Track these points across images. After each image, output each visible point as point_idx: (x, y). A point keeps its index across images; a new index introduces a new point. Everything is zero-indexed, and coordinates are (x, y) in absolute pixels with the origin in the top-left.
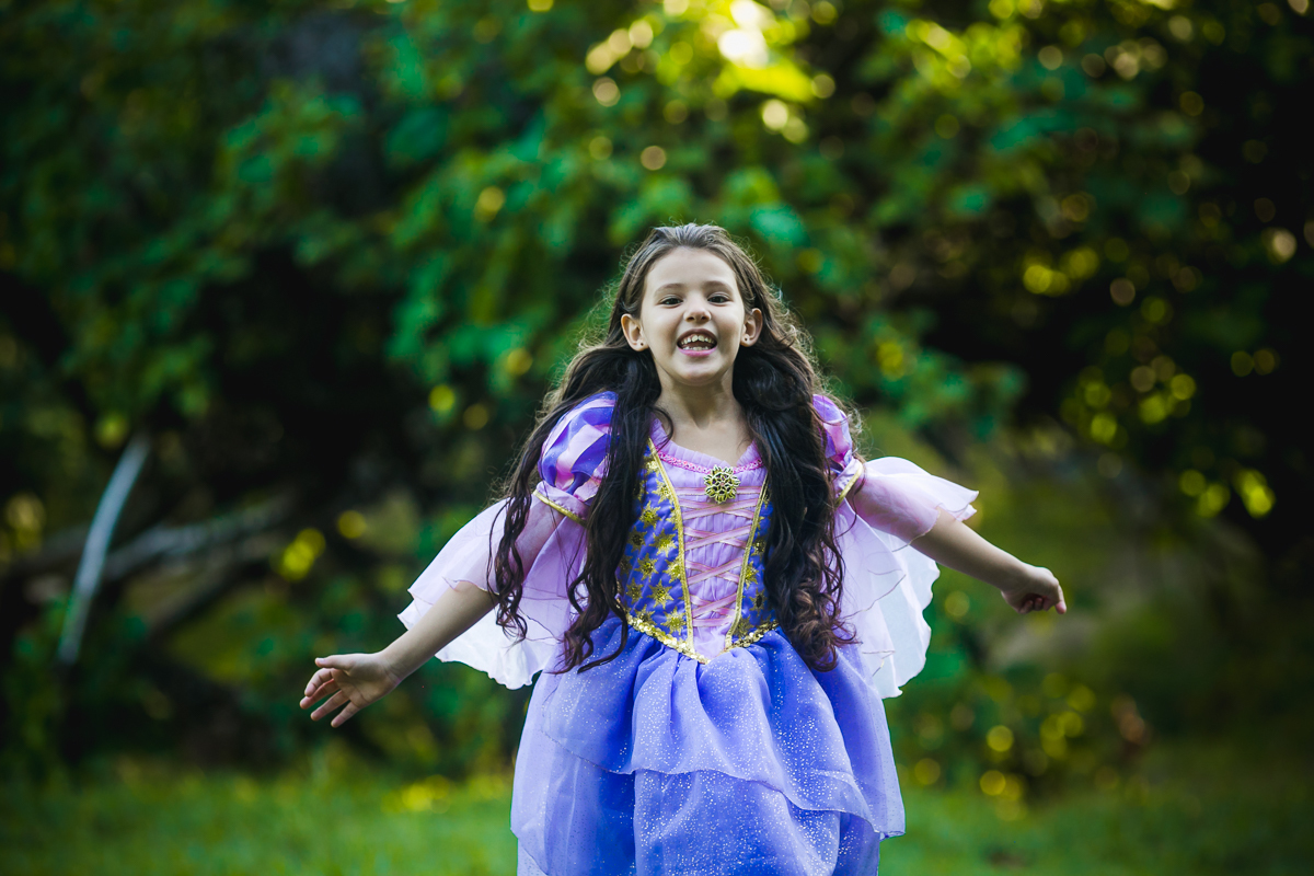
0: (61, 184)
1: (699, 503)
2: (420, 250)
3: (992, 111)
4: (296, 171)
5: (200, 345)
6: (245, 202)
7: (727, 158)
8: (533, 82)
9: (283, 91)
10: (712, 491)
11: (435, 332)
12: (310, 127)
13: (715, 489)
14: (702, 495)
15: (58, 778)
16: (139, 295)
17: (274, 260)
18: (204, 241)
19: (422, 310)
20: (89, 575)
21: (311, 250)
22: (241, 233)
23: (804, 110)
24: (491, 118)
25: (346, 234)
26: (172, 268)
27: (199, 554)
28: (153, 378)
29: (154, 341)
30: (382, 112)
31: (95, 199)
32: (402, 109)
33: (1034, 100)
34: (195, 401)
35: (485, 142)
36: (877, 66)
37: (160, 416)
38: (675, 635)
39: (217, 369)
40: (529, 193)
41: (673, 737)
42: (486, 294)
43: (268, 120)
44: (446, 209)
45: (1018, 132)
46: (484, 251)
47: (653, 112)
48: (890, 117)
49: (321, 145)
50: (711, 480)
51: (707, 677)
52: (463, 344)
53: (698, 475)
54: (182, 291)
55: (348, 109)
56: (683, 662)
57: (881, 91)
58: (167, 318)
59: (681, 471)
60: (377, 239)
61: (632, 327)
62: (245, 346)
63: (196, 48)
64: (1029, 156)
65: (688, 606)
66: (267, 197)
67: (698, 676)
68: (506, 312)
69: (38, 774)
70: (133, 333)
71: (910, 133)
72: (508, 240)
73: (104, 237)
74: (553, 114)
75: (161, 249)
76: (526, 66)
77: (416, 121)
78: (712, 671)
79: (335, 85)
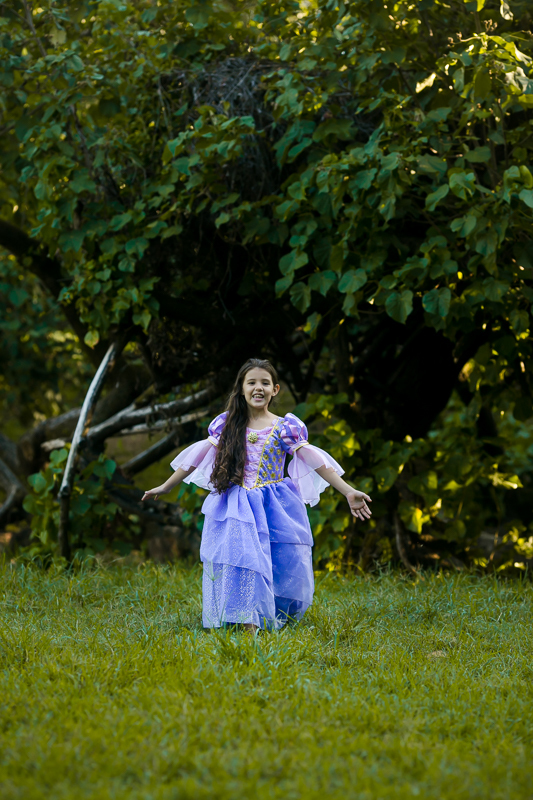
8: (373, 105)
11: (303, 275)
12: (225, 135)
13: (251, 438)
17: (198, 226)
18: (152, 214)
24: (346, 131)
30: (271, 125)
52: (322, 282)
56: (242, 489)
58: (127, 266)
60: (268, 211)
72: (355, 212)
78: (249, 494)
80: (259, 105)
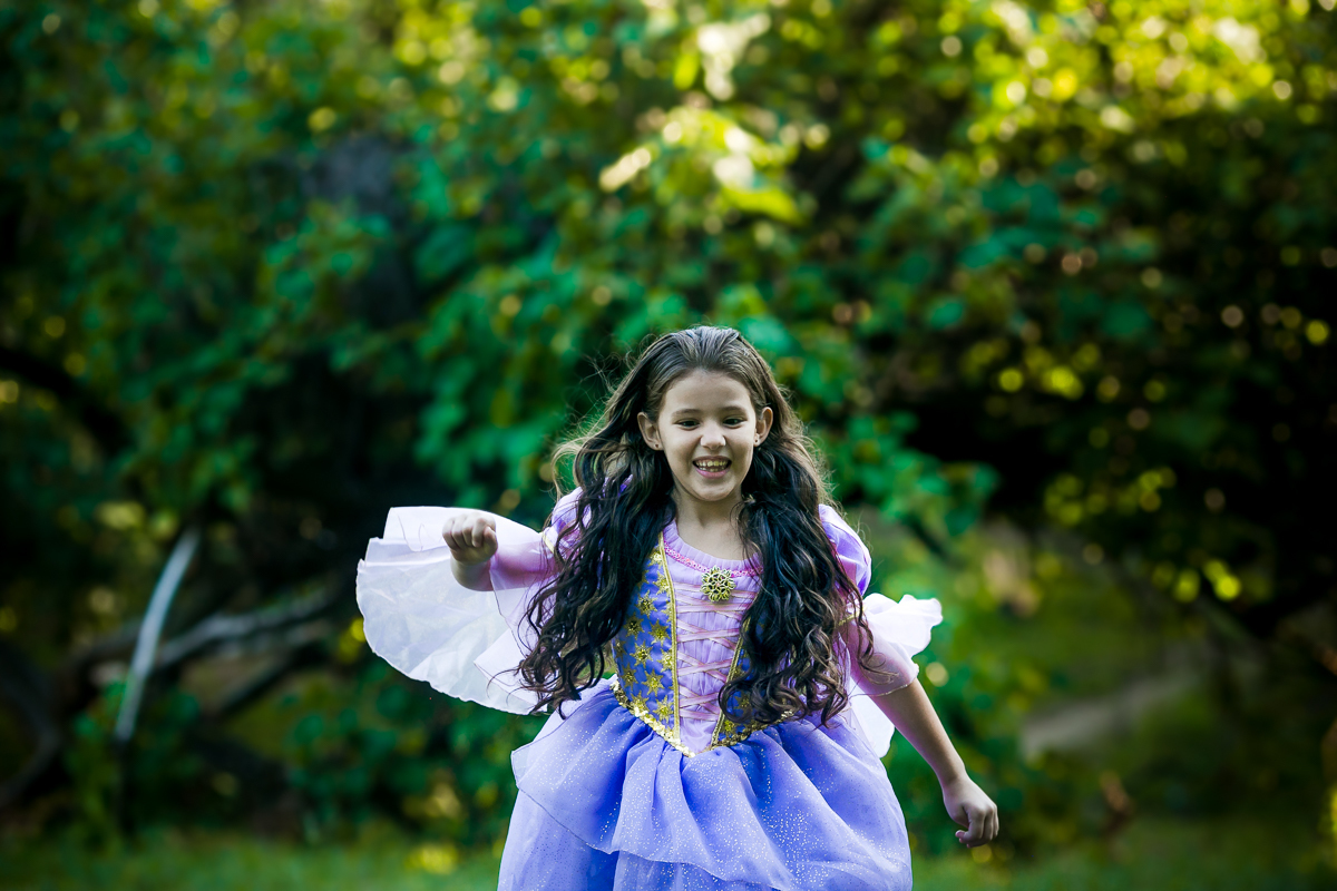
0: (117, 295)
1: (694, 599)
2: (444, 358)
3: (966, 230)
4: (331, 287)
5: (246, 446)
6: (285, 316)
7: (725, 273)
8: (547, 203)
9: (320, 210)
10: (708, 589)
11: (458, 434)
12: (345, 244)
13: (711, 587)
14: (698, 592)
15: (115, 844)
16: (189, 399)
17: (311, 367)
18: (248, 349)
19: (445, 415)
20: (144, 660)
21: (344, 359)
22: (279, 343)
23: (793, 230)
24: (511, 236)
25: (376, 342)
26: (218, 375)
27: (248, 638)
28: (202, 477)
29: (202, 441)
30: (411, 229)
31: (150, 311)
32: (429, 227)
33: (1005, 220)
34: (239, 497)
35: (505, 257)
36: (864, 187)
37: (207, 512)
38: (663, 722)
39: (260, 468)
40: (541, 306)
41: (654, 824)
42: (505, 400)
43: (306, 238)
44: (466, 321)
45: (991, 248)
46: (501, 360)
47: (655, 231)
48: (875, 234)
49: (353, 262)
50: (708, 579)
51: (688, 772)
52: (484, 445)
53: (697, 573)
54: (228, 396)
55: (378, 226)
56: (668, 752)
57: (867, 210)
58: (213, 422)
59: (683, 567)
60: (407, 347)
61: (648, 425)
62: (288, 449)
63: (243, 171)
64: (1000, 270)
65: (676, 697)
66: (304, 310)
67: (682, 768)
68: (523, 416)
69: (95, 843)
70: (183, 434)
71: (894, 249)
72: (524, 349)
73: (157, 345)
74: (564, 233)
75: (207, 358)
76: (543, 187)
77: (442, 238)
78: (694, 766)
79: (367, 204)
80: (392, 202)
